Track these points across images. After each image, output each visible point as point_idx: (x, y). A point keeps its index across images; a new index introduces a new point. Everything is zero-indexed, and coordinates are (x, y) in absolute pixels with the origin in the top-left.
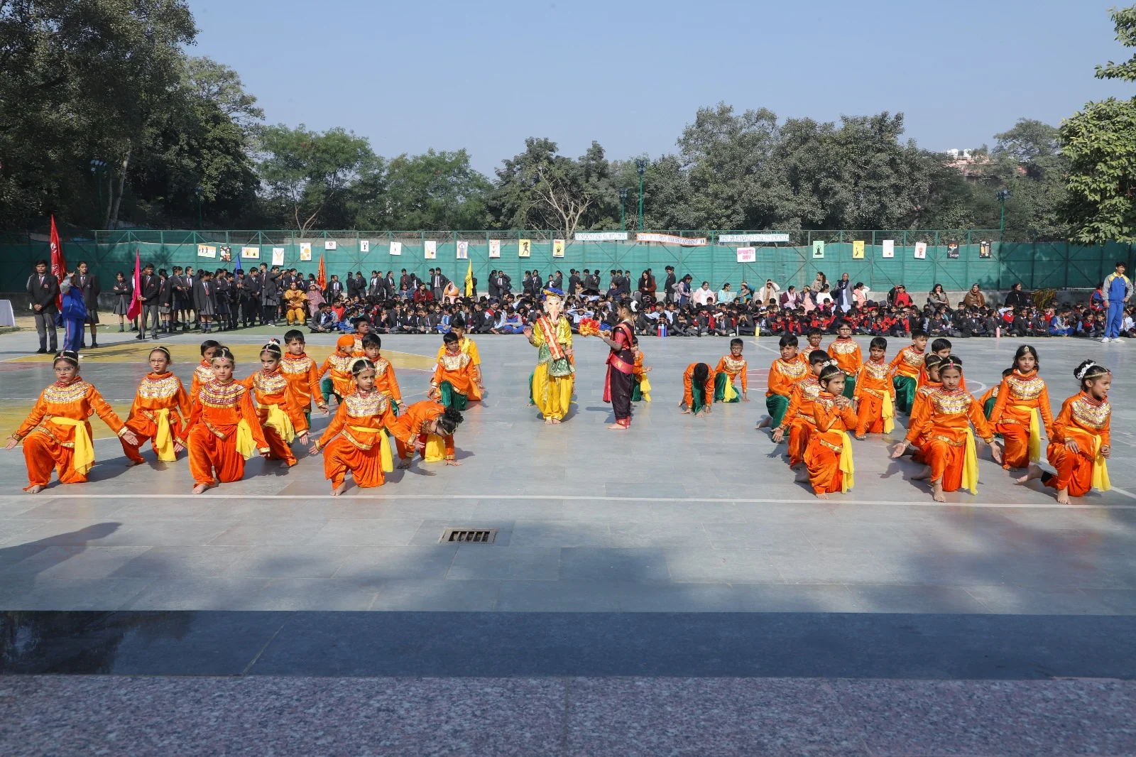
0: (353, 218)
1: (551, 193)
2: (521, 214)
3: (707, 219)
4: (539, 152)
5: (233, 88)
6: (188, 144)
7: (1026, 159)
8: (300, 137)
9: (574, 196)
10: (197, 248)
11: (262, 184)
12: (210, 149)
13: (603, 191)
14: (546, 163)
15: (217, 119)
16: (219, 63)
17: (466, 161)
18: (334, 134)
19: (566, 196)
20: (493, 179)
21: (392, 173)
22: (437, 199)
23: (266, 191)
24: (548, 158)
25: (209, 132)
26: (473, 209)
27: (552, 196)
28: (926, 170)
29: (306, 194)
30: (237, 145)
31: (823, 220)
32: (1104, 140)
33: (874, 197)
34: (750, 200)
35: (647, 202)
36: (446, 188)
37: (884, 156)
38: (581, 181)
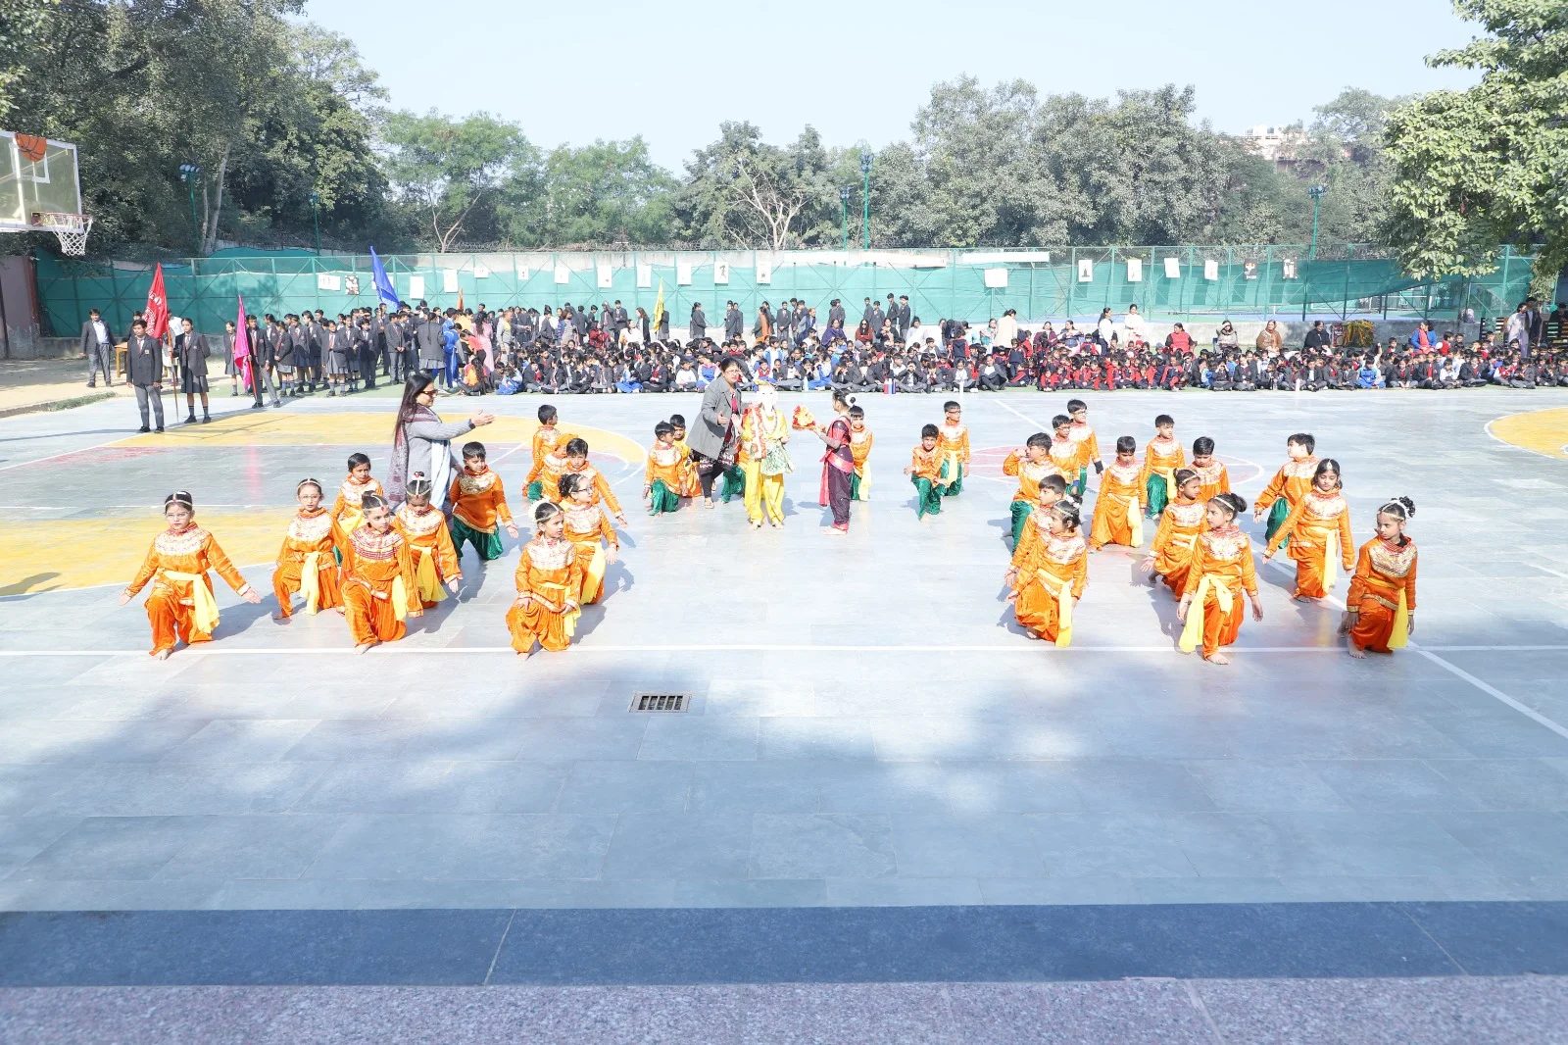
0: (506, 226)
1: (754, 191)
2: (717, 221)
3: (949, 222)
4: (738, 139)
5: (348, 60)
6: (298, 138)
7: (1351, 138)
8: (433, 125)
9: (784, 195)
10: (316, 277)
11: (392, 184)
12: (325, 143)
13: (819, 188)
14: (747, 152)
15: (332, 106)
16: (329, 30)
17: (644, 151)
18: (477, 119)
19: (774, 196)
20: (679, 173)
21: (552, 168)
22: (610, 202)
23: (396, 193)
24: (749, 147)
25: (324, 121)
26: (655, 214)
27: (755, 195)
28: (1223, 159)
29: (446, 197)
30: (359, 137)
31: (1094, 224)
32: (1434, 140)
33: (1157, 194)
34: (1003, 198)
35: (875, 202)
36: (621, 187)
37: (1171, 142)
38: (792, 175)
